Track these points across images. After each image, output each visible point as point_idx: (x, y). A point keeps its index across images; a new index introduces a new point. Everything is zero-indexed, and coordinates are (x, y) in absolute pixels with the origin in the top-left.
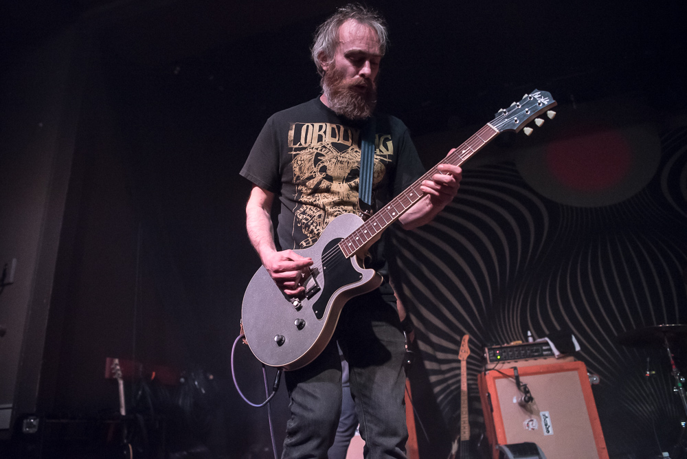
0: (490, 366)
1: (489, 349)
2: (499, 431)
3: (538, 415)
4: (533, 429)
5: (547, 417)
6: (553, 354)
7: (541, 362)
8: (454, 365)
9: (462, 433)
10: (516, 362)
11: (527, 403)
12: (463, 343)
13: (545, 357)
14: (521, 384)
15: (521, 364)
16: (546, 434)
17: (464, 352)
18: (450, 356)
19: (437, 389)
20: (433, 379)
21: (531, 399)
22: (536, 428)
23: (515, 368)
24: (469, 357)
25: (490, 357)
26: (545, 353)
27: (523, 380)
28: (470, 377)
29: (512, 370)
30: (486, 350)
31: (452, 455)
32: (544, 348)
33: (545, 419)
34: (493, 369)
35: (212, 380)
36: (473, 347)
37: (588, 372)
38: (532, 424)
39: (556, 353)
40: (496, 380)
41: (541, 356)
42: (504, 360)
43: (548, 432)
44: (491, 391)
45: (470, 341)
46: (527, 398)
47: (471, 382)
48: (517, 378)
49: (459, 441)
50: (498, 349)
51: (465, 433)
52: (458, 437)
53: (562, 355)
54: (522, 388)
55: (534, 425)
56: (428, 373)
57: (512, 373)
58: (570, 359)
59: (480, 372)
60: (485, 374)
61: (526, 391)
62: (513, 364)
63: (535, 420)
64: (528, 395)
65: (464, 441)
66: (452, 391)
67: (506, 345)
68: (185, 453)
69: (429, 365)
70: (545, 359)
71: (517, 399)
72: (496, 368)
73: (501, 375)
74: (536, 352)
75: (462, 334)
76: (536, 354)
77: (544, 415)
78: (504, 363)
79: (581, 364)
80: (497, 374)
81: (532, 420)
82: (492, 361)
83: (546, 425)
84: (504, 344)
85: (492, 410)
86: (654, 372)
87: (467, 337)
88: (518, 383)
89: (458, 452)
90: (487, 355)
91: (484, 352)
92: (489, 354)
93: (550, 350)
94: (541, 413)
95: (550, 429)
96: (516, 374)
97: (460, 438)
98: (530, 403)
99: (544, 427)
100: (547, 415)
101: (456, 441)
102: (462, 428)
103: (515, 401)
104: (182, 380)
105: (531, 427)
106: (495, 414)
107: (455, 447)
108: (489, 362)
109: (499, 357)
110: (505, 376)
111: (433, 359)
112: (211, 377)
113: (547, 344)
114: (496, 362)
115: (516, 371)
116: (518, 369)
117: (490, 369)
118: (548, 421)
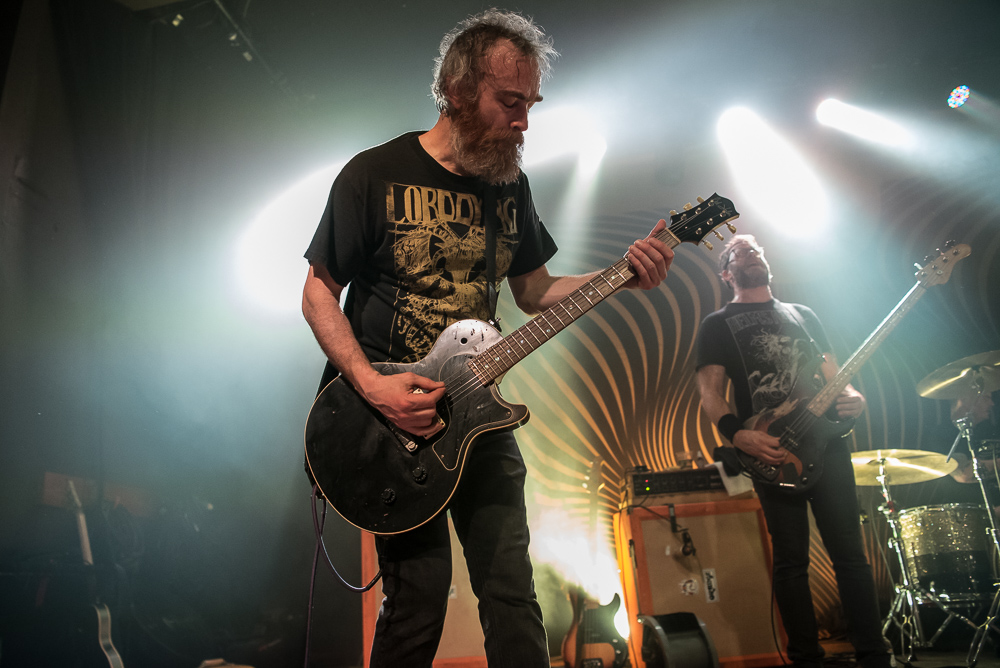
1: (634, 477)
2: (643, 595)
3: (699, 573)
4: (691, 594)
5: (711, 577)
6: (723, 487)
7: (707, 497)
10: (672, 496)
11: (686, 555)
13: (712, 490)
14: (679, 529)
15: (679, 500)
16: (709, 600)
21: (693, 551)
22: (695, 592)
23: (671, 506)
25: (635, 488)
26: (713, 485)
27: (683, 522)
29: (666, 507)
32: (712, 477)
33: (709, 580)
34: (639, 506)
38: (691, 586)
40: (644, 523)
41: (707, 488)
42: (655, 492)
43: (712, 597)
46: (687, 549)
48: (673, 520)
50: (647, 477)
54: (680, 534)
55: (693, 587)
57: (665, 511)
61: (687, 539)
62: (667, 499)
63: (695, 581)
64: (689, 544)
70: (712, 493)
71: (672, 550)
72: (644, 504)
73: (650, 515)
74: (701, 483)
76: (701, 486)
77: (708, 574)
78: (655, 497)
80: (645, 513)
81: (690, 581)
82: (638, 494)
83: (710, 588)
88: (674, 528)
89: (582, 626)
92: (634, 485)
93: (720, 480)
94: (705, 571)
95: (715, 594)
96: (672, 514)
98: (691, 556)
99: (707, 591)
100: (712, 574)
103: (668, 552)
105: (689, 590)
109: (648, 489)
113: (716, 471)
114: (644, 496)
115: (672, 509)
116: (676, 506)
117: (635, 506)
118: (714, 582)
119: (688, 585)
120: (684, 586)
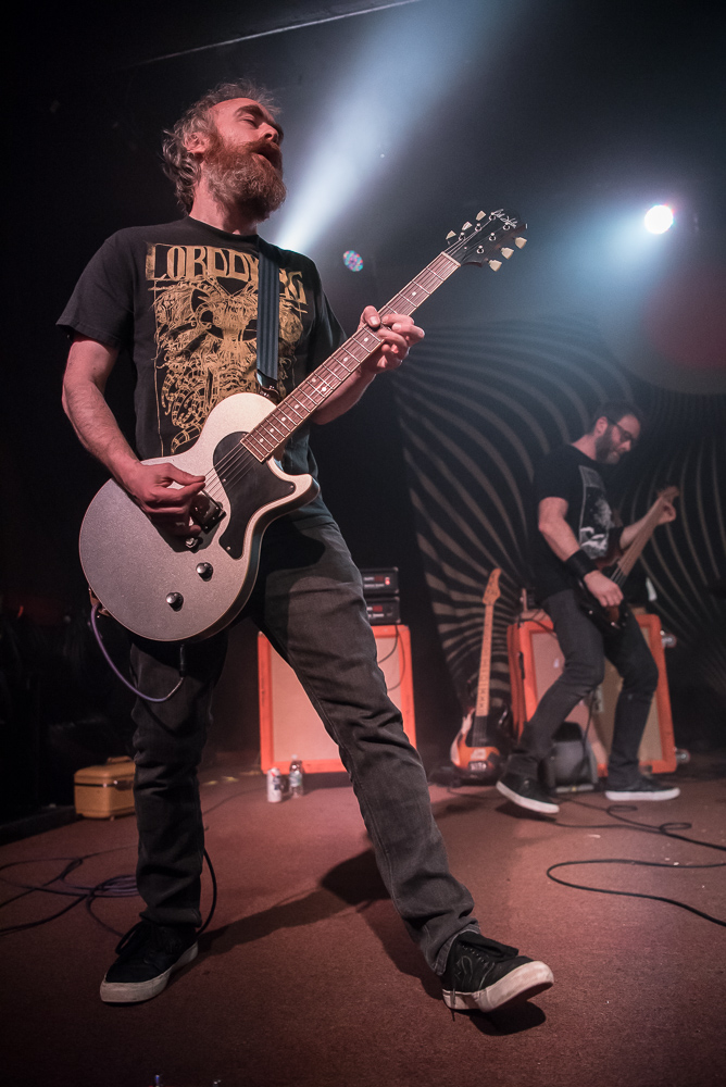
0: (526, 615)
1: (527, 592)
2: (530, 705)
8: (475, 610)
9: (478, 705)
12: (491, 580)
17: (492, 593)
18: (471, 598)
19: (448, 643)
20: (444, 628)
24: (499, 601)
25: (528, 602)
28: (496, 628)
30: (524, 592)
31: (461, 736)
36: (505, 587)
37: (663, 629)
40: (535, 636)
44: (525, 650)
45: (502, 579)
47: (496, 635)
49: (473, 717)
51: (482, 705)
52: (472, 711)
56: (438, 619)
59: (512, 622)
60: (519, 626)
65: (481, 718)
66: (469, 647)
68: (72, 724)
69: (440, 609)
72: (535, 618)
73: (540, 628)
75: (490, 568)
79: (654, 619)
80: (535, 627)
82: (530, 608)
85: (523, 677)
87: (497, 573)
89: (470, 732)
90: (523, 599)
91: (520, 595)
92: (527, 599)
97: (474, 714)
101: (469, 716)
102: (479, 699)
103: (557, 665)
104: (68, 618)
106: (527, 682)
107: (467, 724)
108: (525, 608)
110: (547, 631)
111: (446, 600)
114: (536, 610)
117: (527, 620)
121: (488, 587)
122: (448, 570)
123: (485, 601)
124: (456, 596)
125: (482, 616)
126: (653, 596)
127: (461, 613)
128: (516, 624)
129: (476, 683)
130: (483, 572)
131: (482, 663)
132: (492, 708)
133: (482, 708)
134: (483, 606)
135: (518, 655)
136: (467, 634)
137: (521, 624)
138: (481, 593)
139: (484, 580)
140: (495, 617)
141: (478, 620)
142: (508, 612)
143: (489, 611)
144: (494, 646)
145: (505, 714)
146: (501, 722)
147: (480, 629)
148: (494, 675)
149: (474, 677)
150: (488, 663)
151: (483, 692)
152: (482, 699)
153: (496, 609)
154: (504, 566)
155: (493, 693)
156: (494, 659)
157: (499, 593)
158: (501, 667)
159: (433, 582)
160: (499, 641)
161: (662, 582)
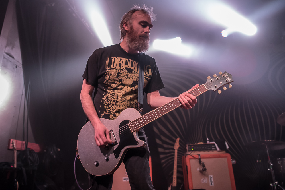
0: (188, 153)
1: (188, 146)
2: (190, 183)
3: (208, 176)
5: (212, 178)
6: (216, 150)
7: (211, 153)
8: (171, 151)
9: (173, 183)
10: (200, 152)
11: (203, 171)
12: (176, 141)
13: (213, 150)
14: (202, 162)
15: (202, 153)
16: (210, 185)
17: (177, 146)
18: (170, 147)
19: (163, 161)
20: (162, 156)
21: (205, 170)
22: (206, 182)
23: (199, 155)
24: (179, 148)
25: (188, 149)
26: (213, 149)
27: (203, 160)
29: (198, 155)
30: (187, 146)
32: (213, 146)
33: (211, 179)
34: (189, 155)
35: (59, 151)
36: (181, 144)
37: (232, 158)
38: (205, 181)
39: (218, 149)
40: (191, 160)
41: (211, 150)
42: (194, 150)
43: (212, 184)
44: (188, 164)
45: (180, 141)
46: (204, 169)
48: (200, 160)
49: (172, 187)
50: (192, 146)
51: (174, 183)
52: (171, 185)
53: (220, 150)
54: (202, 164)
55: (206, 181)
56: (160, 153)
57: (197, 157)
58: (224, 152)
59: (183, 155)
60: (186, 157)
61: (204, 166)
62: (198, 153)
63: (206, 179)
64: (204, 168)
65: (174, 187)
67: (196, 144)
70: (213, 151)
71: (199, 169)
72: (191, 154)
74: (209, 148)
75: (176, 138)
76: (209, 149)
77: (210, 177)
78: (194, 152)
79: (228, 155)
80: (191, 157)
81: (205, 179)
83: (211, 181)
84: (195, 143)
85: (187, 173)
86: (260, 161)
87: (178, 139)
88: (200, 162)
90: (187, 148)
92: (188, 148)
93: (215, 147)
94: (209, 176)
95: (213, 183)
96: (200, 158)
97: (172, 185)
98: (205, 171)
99: (210, 182)
100: (212, 177)
101: (170, 186)
102: (173, 181)
103: (198, 170)
104: (45, 151)
105: (204, 182)
106: (189, 175)
107: (170, 189)
108: (188, 151)
109: (192, 149)
110: (194, 158)
111: (162, 147)
112: (59, 150)
113: (214, 145)
114: (191, 152)
115: (199, 156)
116: (201, 155)
117: (188, 155)
118: (212, 179)
119: (204, 180)
120: (203, 181)
121: (176, 144)
122: (163, 138)
123: (175, 148)
124: (165, 146)
125: (174, 152)
126: (228, 147)
127: (167, 151)
128: (185, 156)
129: (172, 174)
130: (174, 139)
131: (174, 169)
132: (178, 183)
133: (175, 184)
134: (174, 150)
135: (186, 166)
136: (169, 158)
137: (187, 156)
138: (173, 145)
139: (174, 141)
140: (178, 153)
141: (173, 154)
142: (182, 152)
143: (176, 151)
144: (178, 162)
145: (182, 186)
146: (181, 189)
147: (173, 156)
148: (178, 172)
149: (171, 172)
150: (176, 169)
151: (175, 178)
152: (174, 180)
153: (178, 150)
154: (180, 137)
155: (178, 178)
156: (178, 167)
157: (179, 146)
158: (180, 169)
159: (158, 141)
160: (179, 161)
161: (230, 143)
